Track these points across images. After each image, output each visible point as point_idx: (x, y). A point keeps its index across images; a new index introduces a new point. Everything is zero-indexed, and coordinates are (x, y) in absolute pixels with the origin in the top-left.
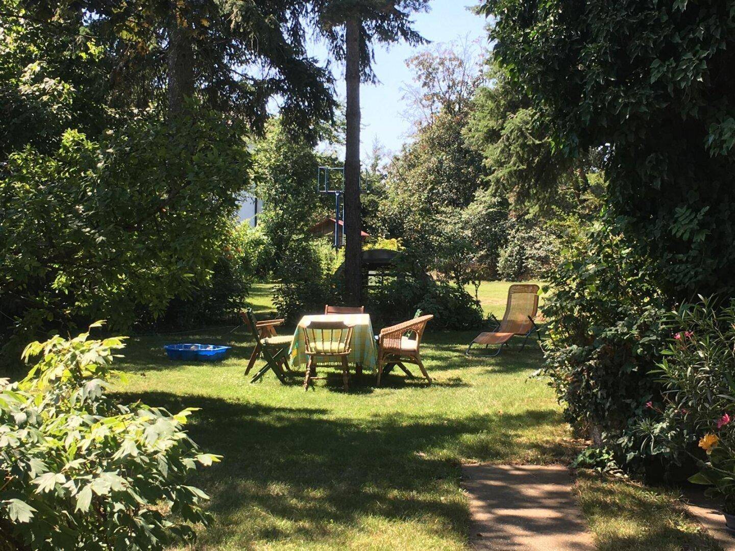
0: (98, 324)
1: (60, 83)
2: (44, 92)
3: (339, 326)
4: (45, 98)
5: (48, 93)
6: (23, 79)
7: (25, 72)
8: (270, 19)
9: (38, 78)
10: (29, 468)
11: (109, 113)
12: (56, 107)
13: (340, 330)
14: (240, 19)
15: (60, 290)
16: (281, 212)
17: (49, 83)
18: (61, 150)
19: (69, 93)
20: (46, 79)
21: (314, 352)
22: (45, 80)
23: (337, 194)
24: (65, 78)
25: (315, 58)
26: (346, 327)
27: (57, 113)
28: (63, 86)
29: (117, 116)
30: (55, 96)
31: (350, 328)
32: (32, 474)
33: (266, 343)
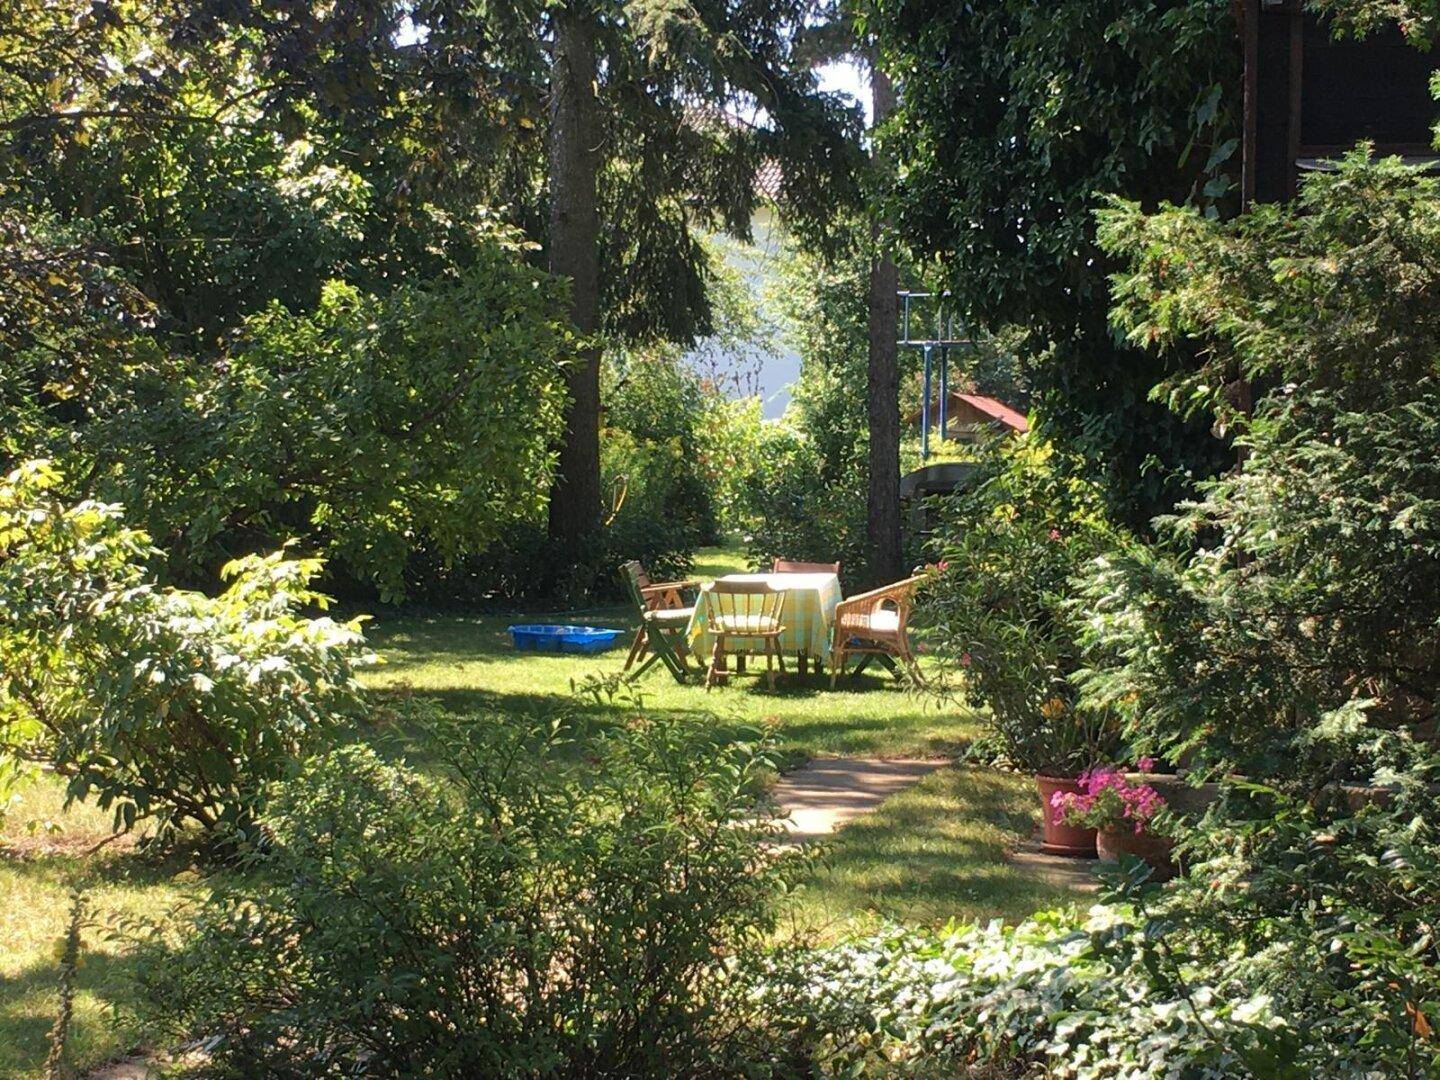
0: (292, 542)
1: (344, 173)
2: (317, 192)
3: (761, 589)
4: (320, 203)
5: (325, 193)
6: (285, 168)
7: (289, 154)
8: (727, 40)
9: (308, 166)
10: (211, 651)
11: (435, 219)
12: (337, 217)
13: (761, 596)
14: (664, 48)
15: (323, 526)
16: (836, 381)
17: (327, 176)
18: (319, 313)
19: (360, 191)
20: (323, 168)
21: (722, 631)
22: (320, 171)
23: (927, 349)
24: (355, 166)
25: (844, 91)
26: (771, 591)
27: (340, 229)
28: (351, 181)
29: (449, 224)
30: (338, 200)
31: (778, 592)
32: (214, 656)
33: (654, 618)
